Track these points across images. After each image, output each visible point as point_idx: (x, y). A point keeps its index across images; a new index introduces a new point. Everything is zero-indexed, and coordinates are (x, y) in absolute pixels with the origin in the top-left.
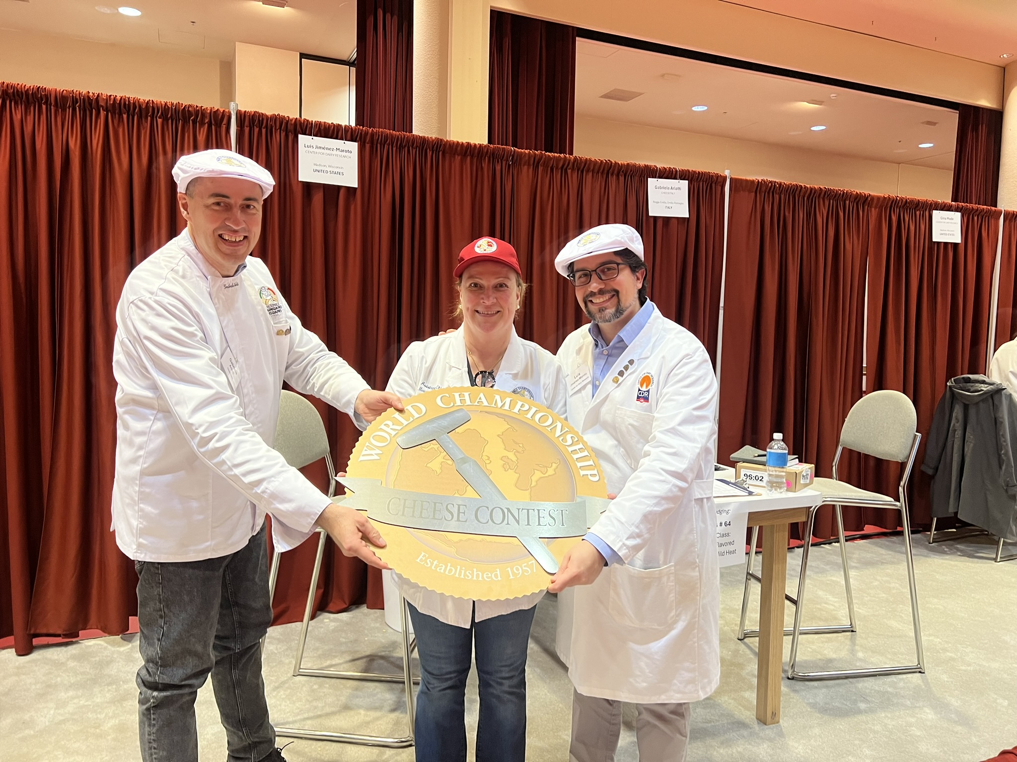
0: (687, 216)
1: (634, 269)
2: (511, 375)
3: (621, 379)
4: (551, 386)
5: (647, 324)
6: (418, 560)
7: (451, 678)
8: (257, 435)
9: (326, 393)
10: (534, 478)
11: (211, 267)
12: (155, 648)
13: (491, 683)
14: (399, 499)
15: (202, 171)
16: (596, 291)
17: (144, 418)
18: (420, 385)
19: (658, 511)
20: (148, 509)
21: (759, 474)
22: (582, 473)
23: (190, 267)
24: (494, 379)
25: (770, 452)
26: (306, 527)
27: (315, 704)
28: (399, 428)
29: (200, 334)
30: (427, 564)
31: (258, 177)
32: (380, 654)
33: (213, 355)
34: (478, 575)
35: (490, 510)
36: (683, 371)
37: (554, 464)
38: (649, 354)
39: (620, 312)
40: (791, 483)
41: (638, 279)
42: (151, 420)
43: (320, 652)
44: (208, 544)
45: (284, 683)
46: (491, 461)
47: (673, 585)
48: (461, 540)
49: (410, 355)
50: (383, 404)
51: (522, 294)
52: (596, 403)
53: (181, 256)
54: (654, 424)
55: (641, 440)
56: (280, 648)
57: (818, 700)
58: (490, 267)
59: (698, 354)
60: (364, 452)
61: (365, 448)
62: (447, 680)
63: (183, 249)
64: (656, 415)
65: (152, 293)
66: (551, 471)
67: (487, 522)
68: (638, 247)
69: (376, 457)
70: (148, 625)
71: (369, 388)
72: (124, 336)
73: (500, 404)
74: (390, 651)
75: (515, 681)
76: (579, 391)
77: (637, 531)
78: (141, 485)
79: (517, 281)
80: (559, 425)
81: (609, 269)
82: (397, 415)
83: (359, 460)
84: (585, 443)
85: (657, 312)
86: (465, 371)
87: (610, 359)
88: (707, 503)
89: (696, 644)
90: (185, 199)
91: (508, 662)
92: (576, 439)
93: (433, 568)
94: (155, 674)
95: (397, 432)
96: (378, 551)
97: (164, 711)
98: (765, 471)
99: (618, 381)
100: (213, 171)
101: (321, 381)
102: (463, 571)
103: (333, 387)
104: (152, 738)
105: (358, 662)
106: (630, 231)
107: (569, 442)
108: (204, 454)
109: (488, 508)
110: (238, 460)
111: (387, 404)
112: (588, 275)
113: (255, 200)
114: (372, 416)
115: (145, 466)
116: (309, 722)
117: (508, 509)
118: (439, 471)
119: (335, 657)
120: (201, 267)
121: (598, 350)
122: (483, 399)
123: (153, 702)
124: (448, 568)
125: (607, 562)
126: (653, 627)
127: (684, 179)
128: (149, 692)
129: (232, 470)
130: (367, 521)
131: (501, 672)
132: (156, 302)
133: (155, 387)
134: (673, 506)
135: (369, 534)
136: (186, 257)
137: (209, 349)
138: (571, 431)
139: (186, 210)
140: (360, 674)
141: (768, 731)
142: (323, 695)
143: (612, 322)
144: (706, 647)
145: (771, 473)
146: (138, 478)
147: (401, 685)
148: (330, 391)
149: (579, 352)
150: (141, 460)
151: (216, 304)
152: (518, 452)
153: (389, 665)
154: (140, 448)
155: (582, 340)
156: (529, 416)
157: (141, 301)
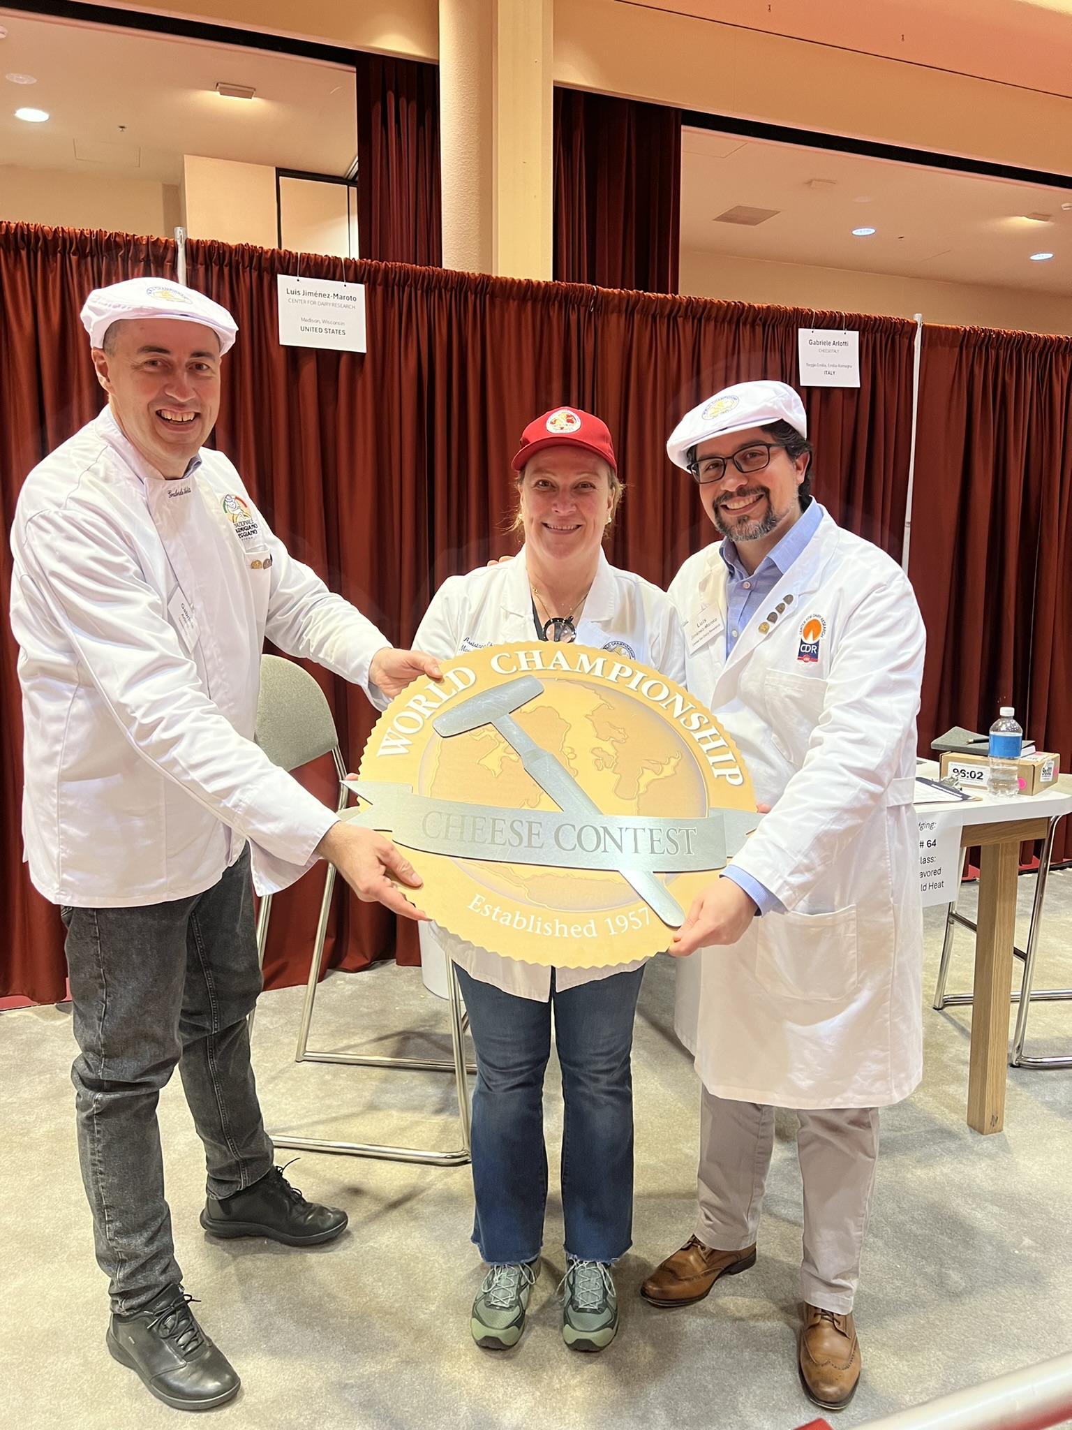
0: (859, 386)
1: (792, 454)
2: (599, 624)
3: (772, 626)
4: (662, 639)
5: (813, 539)
6: (471, 907)
7: (521, 1072)
8: (224, 719)
9: (326, 654)
10: (644, 781)
11: (147, 463)
12: (95, 1031)
13: (582, 1079)
14: (440, 813)
15: (125, 309)
16: (733, 490)
17: (58, 696)
18: (462, 643)
19: (838, 830)
20: (73, 831)
21: (977, 769)
22: (717, 772)
23: (115, 465)
24: (573, 629)
25: (994, 736)
26: (302, 858)
27: (327, 1102)
28: (436, 705)
29: (134, 567)
30: (485, 913)
31: (211, 318)
32: (417, 1030)
33: (156, 598)
34: (561, 929)
35: (577, 830)
36: (873, 611)
37: (672, 759)
38: (817, 585)
39: (771, 523)
40: (1027, 781)
41: (798, 468)
42: (68, 698)
43: (333, 1028)
44: (162, 880)
45: (283, 1071)
46: (576, 756)
47: (854, 937)
48: (535, 876)
49: (445, 596)
50: (410, 670)
51: (617, 501)
52: (733, 665)
53: (100, 448)
54: (827, 695)
55: (806, 721)
56: (276, 1022)
57: (1058, 1098)
58: (567, 456)
59: (895, 583)
60: (385, 743)
61: (386, 736)
62: (516, 1074)
63: (103, 437)
64: (829, 680)
65: (59, 505)
66: (668, 770)
67: (574, 849)
68: (798, 418)
69: (403, 750)
70: (83, 998)
71: (391, 645)
72: (23, 573)
73: (587, 668)
74: (431, 1026)
75: (616, 1075)
76: (706, 646)
77: (805, 861)
78: (61, 796)
79: (610, 479)
80: (679, 699)
81: (753, 455)
82: (432, 685)
83: (378, 755)
84: (719, 727)
85: (828, 520)
86: (529, 619)
87: (754, 596)
88: (906, 812)
89: (889, 1023)
90: (102, 358)
91: (605, 1050)
92: (706, 721)
93: (494, 918)
94: (97, 1067)
95: (433, 711)
96: (409, 893)
97: (113, 1121)
98: (987, 764)
99: (767, 630)
100: (141, 309)
101: (319, 636)
102: (539, 924)
103: (336, 646)
104: (97, 1158)
105: (386, 1042)
106: (786, 392)
107: (696, 725)
108: (145, 749)
109: (574, 826)
110: (195, 759)
111: (416, 670)
112: (719, 465)
113: (208, 355)
114: (395, 688)
115: (65, 767)
116: (321, 1127)
117: (605, 829)
118: (498, 771)
119: (354, 1034)
120: (133, 464)
121: (734, 582)
122: (562, 661)
123: (97, 1109)
124: (517, 918)
125: (759, 909)
126: (826, 999)
127: (852, 329)
128: (90, 1093)
129: (188, 774)
130: (392, 848)
131: (596, 1063)
132: (65, 518)
133: (70, 650)
134: (860, 821)
135: (397, 866)
136: (110, 448)
137: (148, 590)
138: (698, 707)
139: (105, 375)
140: (389, 1059)
141: (986, 1143)
142: (339, 1088)
143: (759, 537)
144: (903, 1027)
145: (996, 767)
146: (56, 786)
147: (449, 1075)
148: (332, 651)
149: (703, 586)
150: (58, 759)
151: (158, 521)
152: (617, 741)
153: (430, 1046)
154: (56, 740)
155: (708, 568)
156: (633, 685)
157: (43, 517)
